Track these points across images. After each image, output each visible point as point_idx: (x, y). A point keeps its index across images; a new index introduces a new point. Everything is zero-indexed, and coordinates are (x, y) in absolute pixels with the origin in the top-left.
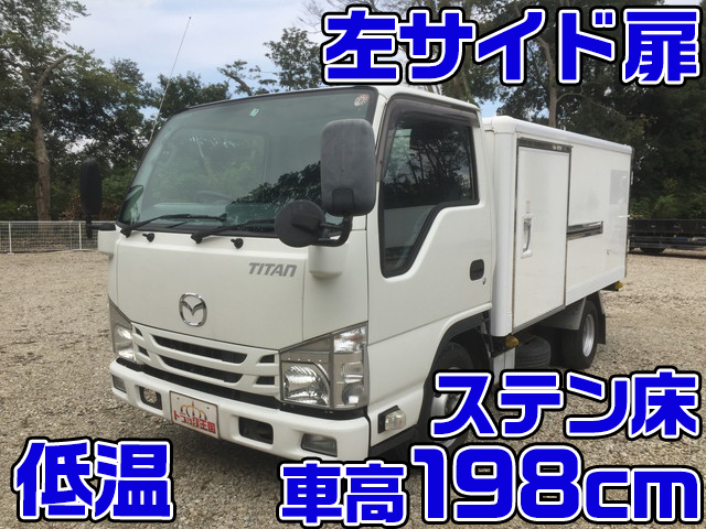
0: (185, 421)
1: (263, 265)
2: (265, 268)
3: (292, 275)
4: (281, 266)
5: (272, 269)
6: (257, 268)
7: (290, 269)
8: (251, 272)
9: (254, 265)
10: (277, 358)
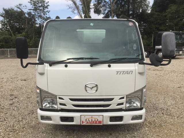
0: (87, 123)
1: (121, 72)
2: (122, 73)
3: (132, 74)
4: (128, 71)
5: (125, 72)
6: (119, 73)
7: (131, 72)
8: (117, 74)
9: (118, 72)
10: (125, 98)
